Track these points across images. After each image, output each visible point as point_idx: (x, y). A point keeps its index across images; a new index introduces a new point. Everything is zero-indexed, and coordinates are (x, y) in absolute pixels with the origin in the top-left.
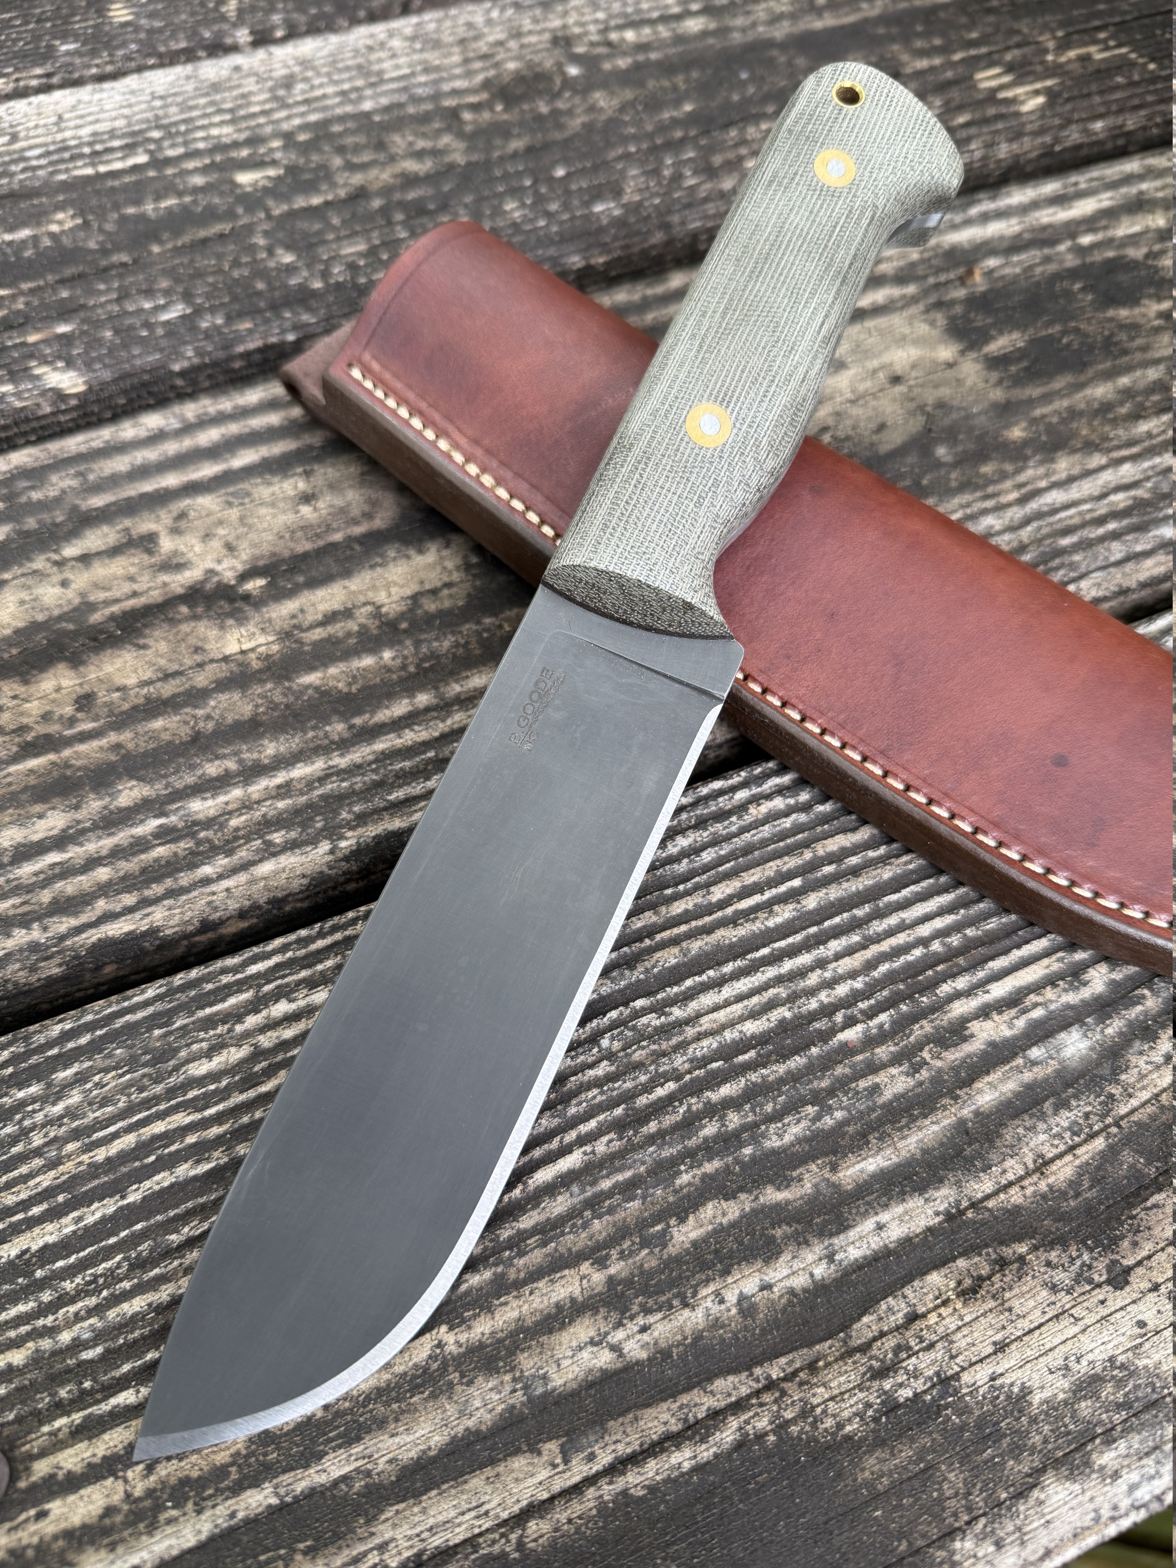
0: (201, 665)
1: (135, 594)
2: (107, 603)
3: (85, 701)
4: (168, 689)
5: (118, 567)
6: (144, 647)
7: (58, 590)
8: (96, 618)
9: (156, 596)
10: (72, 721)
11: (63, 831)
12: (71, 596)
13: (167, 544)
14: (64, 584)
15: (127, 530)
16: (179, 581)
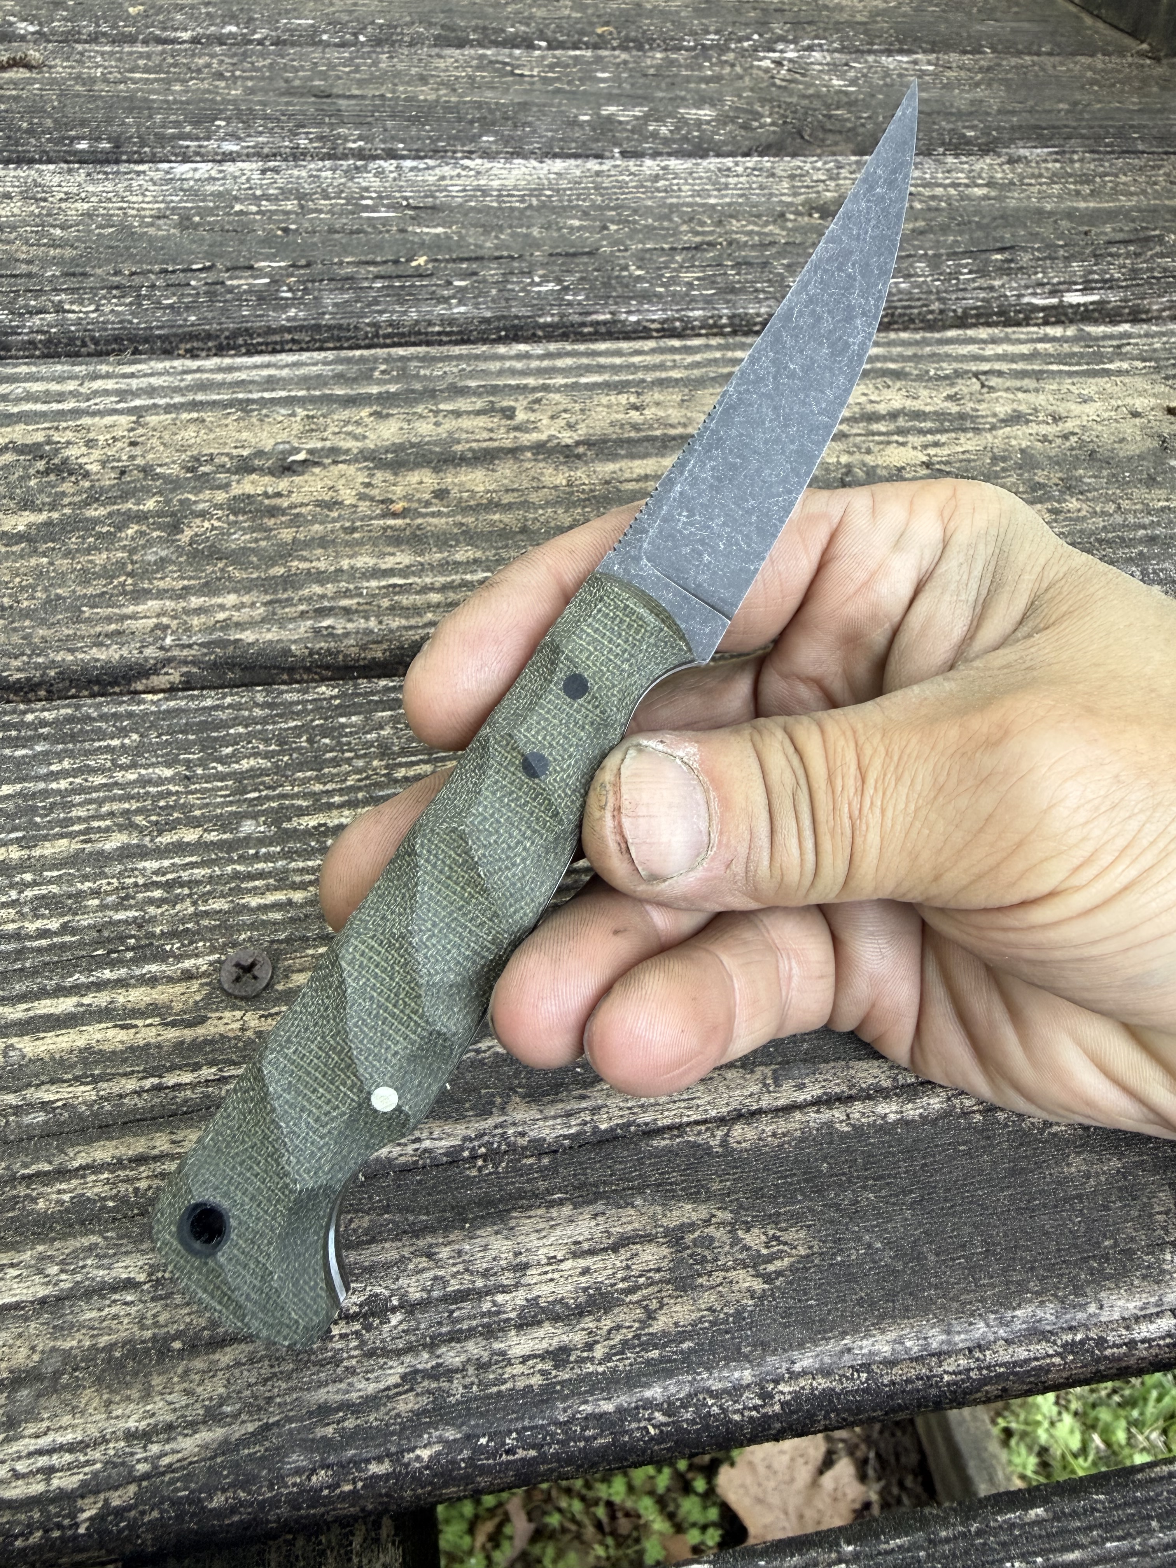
0: (538, 488)
1: (491, 439)
2: (468, 441)
3: (441, 494)
4: (507, 499)
5: (482, 421)
6: (493, 470)
7: (431, 427)
8: (458, 448)
9: (508, 443)
10: (428, 504)
11: (408, 567)
12: (442, 432)
13: (521, 416)
14: (437, 424)
15: (492, 402)
16: (527, 439)
